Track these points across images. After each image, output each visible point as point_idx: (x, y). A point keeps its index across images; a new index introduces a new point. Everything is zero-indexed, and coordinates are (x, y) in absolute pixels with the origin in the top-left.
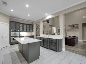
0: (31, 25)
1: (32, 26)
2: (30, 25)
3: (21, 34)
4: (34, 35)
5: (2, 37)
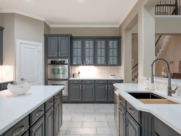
0: (113, 38)
1: (115, 42)
2: (107, 39)
3: (79, 73)
4: (123, 78)
5: (22, 79)
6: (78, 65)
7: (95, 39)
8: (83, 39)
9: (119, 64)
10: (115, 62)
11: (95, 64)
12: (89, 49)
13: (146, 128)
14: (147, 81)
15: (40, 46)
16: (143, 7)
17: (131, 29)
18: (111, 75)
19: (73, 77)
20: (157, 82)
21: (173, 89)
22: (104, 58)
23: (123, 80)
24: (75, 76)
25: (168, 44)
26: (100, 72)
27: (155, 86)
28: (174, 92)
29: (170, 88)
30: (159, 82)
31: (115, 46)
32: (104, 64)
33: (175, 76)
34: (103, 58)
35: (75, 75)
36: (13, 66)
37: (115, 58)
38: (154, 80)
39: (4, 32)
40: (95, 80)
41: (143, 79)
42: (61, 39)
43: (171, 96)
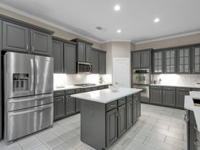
8: (163, 50)
11: (177, 71)
12: (170, 58)
18: (198, 83)
32: (188, 71)
34: (187, 66)
35: (156, 82)
40: (176, 87)
42: (143, 53)
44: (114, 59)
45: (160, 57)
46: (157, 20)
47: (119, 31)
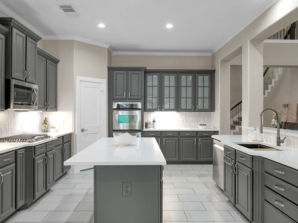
3: (154, 121)
4: (218, 129)
5: (83, 130)
6: (152, 110)
7: (178, 73)
8: (161, 73)
9: (212, 108)
10: (207, 106)
11: (178, 108)
12: (170, 87)
13: (257, 170)
14: (255, 132)
15: (103, 84)
16: (249, 42)
17: (230, 60)
18: (201, 125)
19: (146, 127)
20: (266, 133)
21: (282, 139)
22: (191, 99)
23: (218, 132)
24: (149, 126)
25: (282, 78)
26: (184, 120)
27: (264, 137)
28: (283, 142)
29: (279, 138)
30: (268, 133)
31: (207, 84)
32: (191, 108)
33: (287, 126)
34: (190, 101)
35: (149, 124)
36: (72, 113)
37: (207, 101)
38: (263, 130)
39: (59, 65)
40: (179, 132)
41: (249, 130)
42: (131, 74)
43: (280, 145)
44: (78, 79)
45: (156, 83)
46: (169, 26)
47: (101, 26)
